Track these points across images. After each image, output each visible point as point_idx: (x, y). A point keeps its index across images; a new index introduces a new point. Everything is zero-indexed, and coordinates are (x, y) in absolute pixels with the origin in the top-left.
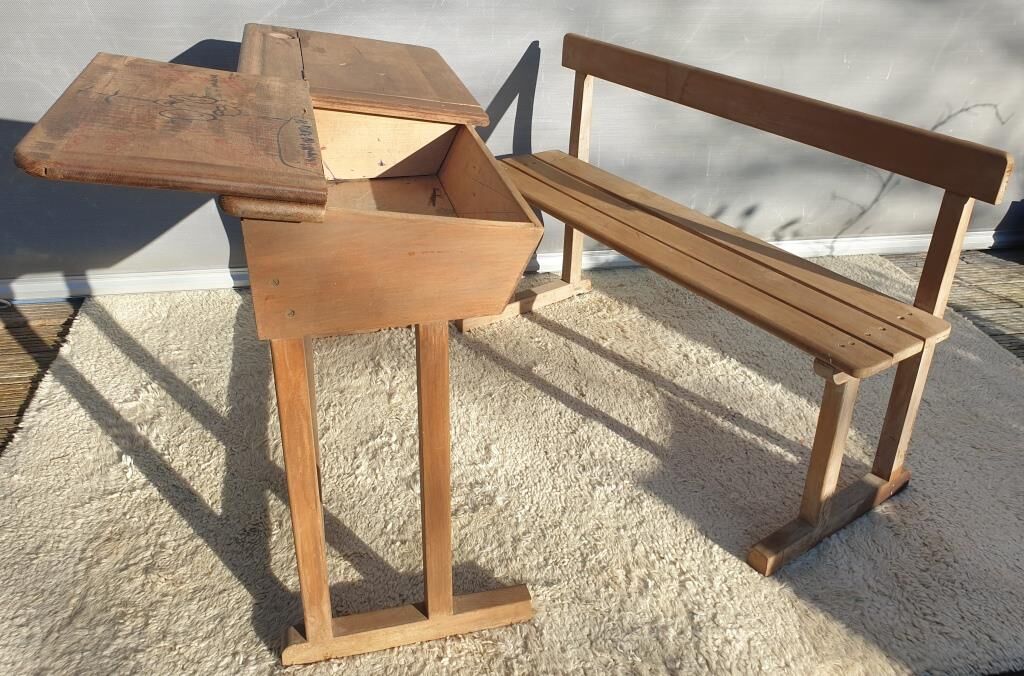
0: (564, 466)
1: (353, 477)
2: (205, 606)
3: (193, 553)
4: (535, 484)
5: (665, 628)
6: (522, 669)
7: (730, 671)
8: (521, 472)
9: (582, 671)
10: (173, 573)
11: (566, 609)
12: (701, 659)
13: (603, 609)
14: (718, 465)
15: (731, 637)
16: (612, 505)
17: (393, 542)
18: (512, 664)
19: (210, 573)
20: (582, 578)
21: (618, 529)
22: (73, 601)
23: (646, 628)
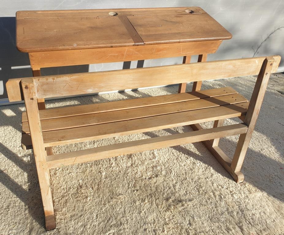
0: (181, 158)
1: (112, 168)
2: (77, 222)
3: (66, 203)
4: (173, 165)
5: (232, 212)
6: (192, 232)
7: (258, 225)
8: (167, 161)
9: (211, 230)
10: (61, 211)
11: (199, 209)
12: (247, 222)
13: (210, 208)
14: (229, 153)
15: (254, 213)
16: (201, 170)
17: (134, 191)
18: (188, 231)
19: (74, 209)
20: (200, 197)
21: (206, 179)
22: (28, 225)
23: (226, 212)
